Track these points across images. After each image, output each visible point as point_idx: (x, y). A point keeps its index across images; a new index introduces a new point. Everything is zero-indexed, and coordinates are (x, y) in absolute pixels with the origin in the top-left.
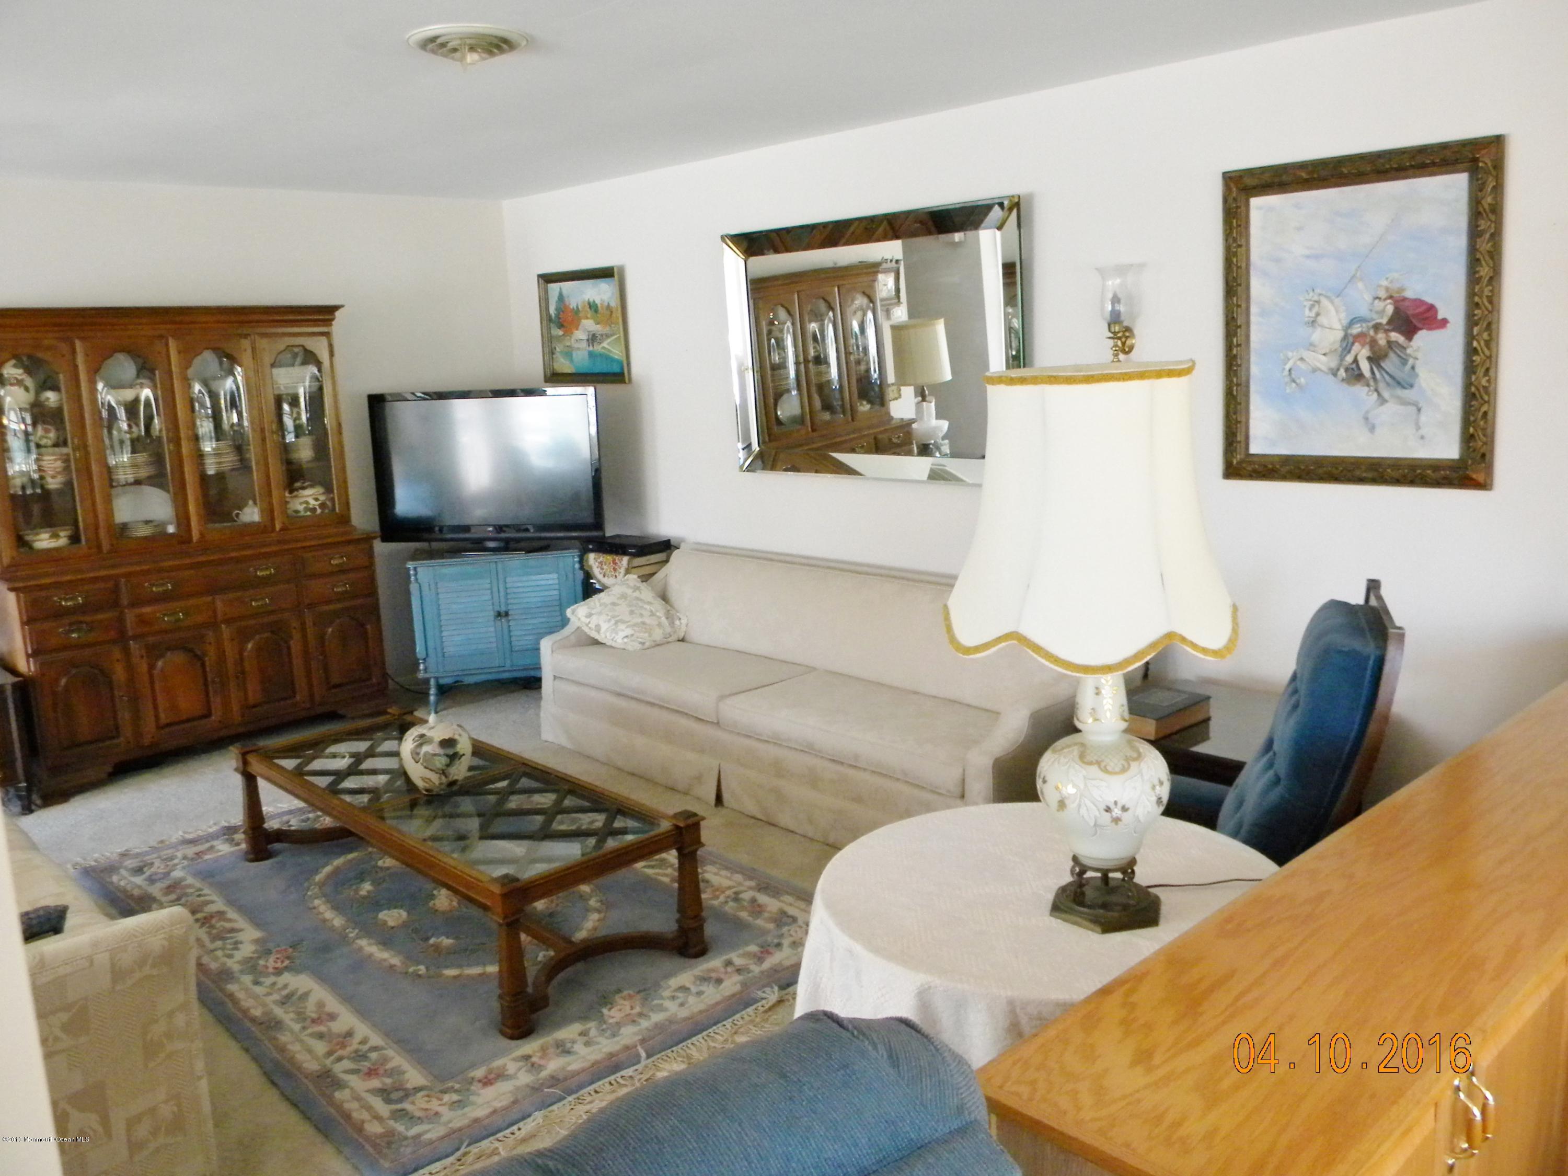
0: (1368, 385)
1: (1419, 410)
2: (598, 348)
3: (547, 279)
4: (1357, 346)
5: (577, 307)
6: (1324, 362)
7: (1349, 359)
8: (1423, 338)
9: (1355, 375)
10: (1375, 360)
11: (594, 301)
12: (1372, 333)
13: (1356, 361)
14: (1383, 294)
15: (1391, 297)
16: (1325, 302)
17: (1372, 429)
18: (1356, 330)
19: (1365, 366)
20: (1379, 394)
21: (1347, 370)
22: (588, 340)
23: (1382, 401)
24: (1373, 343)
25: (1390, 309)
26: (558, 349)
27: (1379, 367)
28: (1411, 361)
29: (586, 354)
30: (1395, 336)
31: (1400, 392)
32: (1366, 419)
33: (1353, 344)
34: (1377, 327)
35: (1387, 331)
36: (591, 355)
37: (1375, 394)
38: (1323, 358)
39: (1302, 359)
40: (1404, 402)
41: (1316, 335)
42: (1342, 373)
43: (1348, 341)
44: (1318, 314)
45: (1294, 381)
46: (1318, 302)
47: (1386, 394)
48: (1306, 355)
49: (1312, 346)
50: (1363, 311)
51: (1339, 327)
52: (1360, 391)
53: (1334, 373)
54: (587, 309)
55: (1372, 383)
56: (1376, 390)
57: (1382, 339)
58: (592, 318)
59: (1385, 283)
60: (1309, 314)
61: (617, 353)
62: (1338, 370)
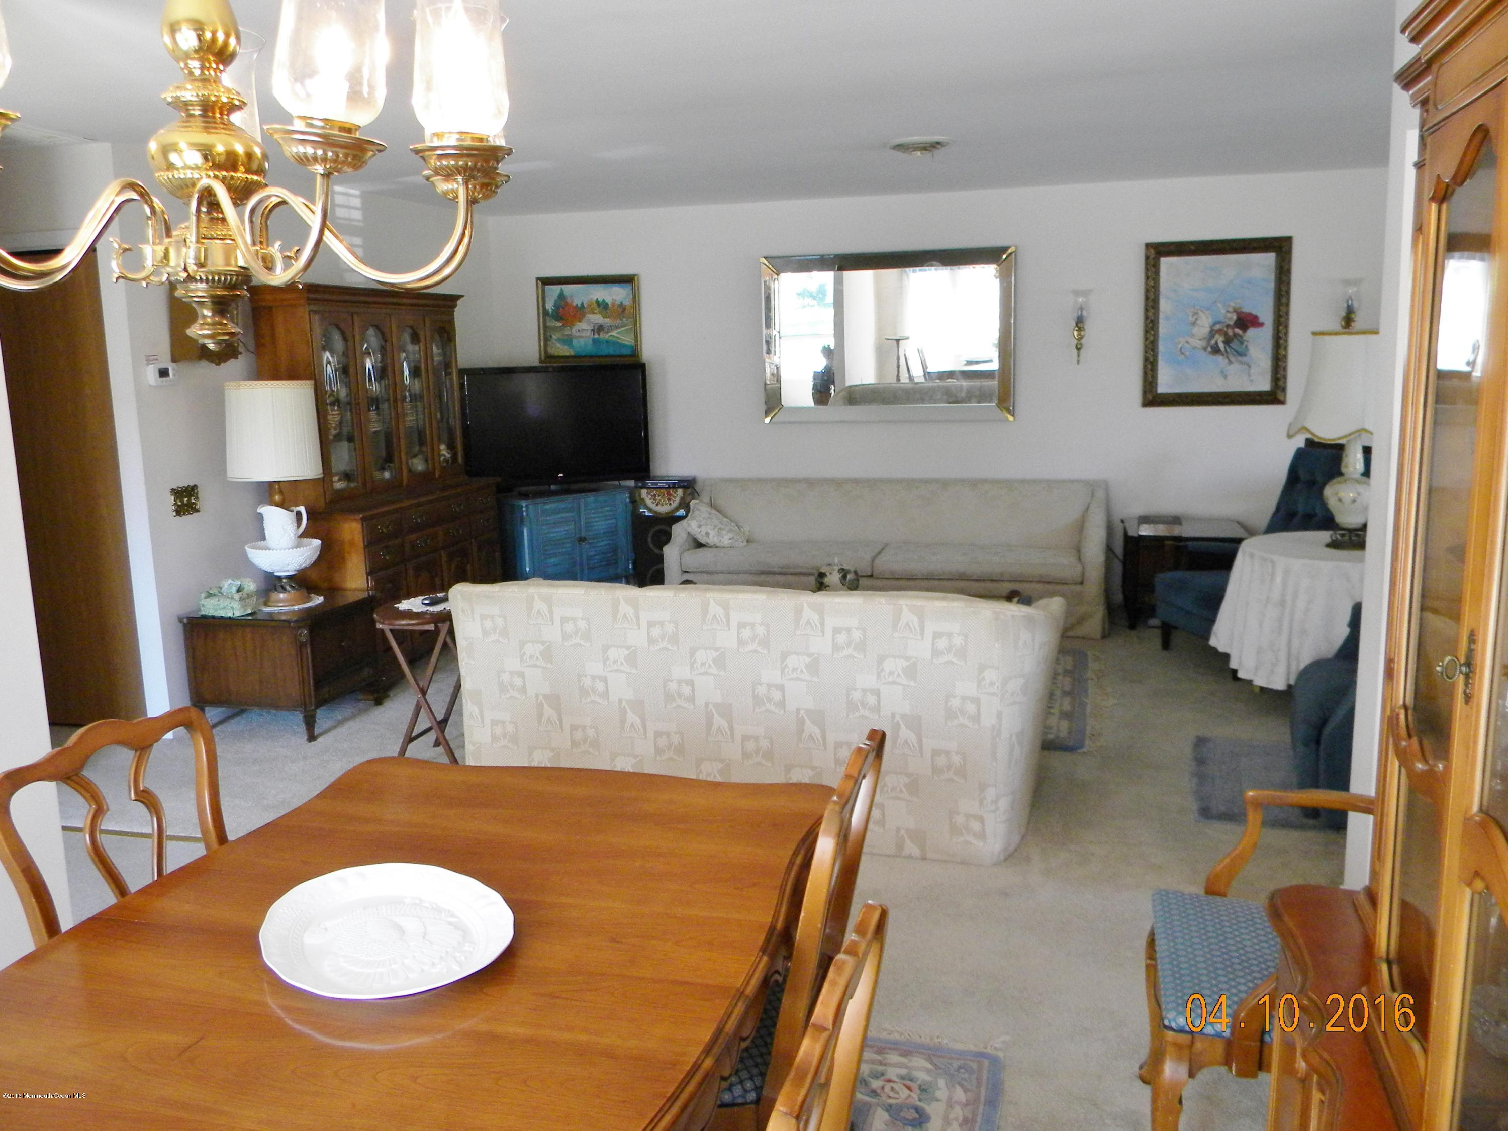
0: (1223, 355)
1: (1249, 367)
2: (604, 336)
3: (546, 282)
4: (1217, 336)
5: (582, 304)
6: (1199, 344)
7: (1213, 342)
8: (1252, 332)
9: (1216, 351)
10: (1227, 342)
11: (604, 300)
12: (1225, 329)
13: (1217, 343)
14: (1231, 309)
15: (1235, 311)
16: (1200, 313)
17: (1225, 377)
18: (1217, 327)
19: (1221, 346)
20: (1229, 360)
21: (1212, 348)
22: (593, 330)
23: (1230, 363)
24: (1226, 334)
25: (1235, 317)
26: (554, 337)
27: (1230, 347)
28: (1245, 343)
29: (591, 341)
30: (1237, 331)
31: (1240, 358)
32: (1222, 372)
33: (1215, 334)
34: (1228, 326)
35: (1233, 328)
36: (595, 341)
37: (1227, 360)
38: (1198, 341)
39: (1187, 342)
40: (1241, 363)
41: (1195, 330)
42: (1209, 349)
43: (1212, 333)
44: (1197, 319)
45: (1183, 354)
46: (1197, 313)
47: (1232, 359)
48: (1191, 340)
49: (1193, 336)
50: (1222, 318)
51: (1207, 325)
52: (1219, 358)
53: (1205, 349)
54: (595, 305)
55: (1225, 354)
56: (1228, 358)
57: (1230, 332)
58: (600, 313)
59: (1232, 304)
60: (1192, 319)
61: (628, 340)
62: (1207, 348)
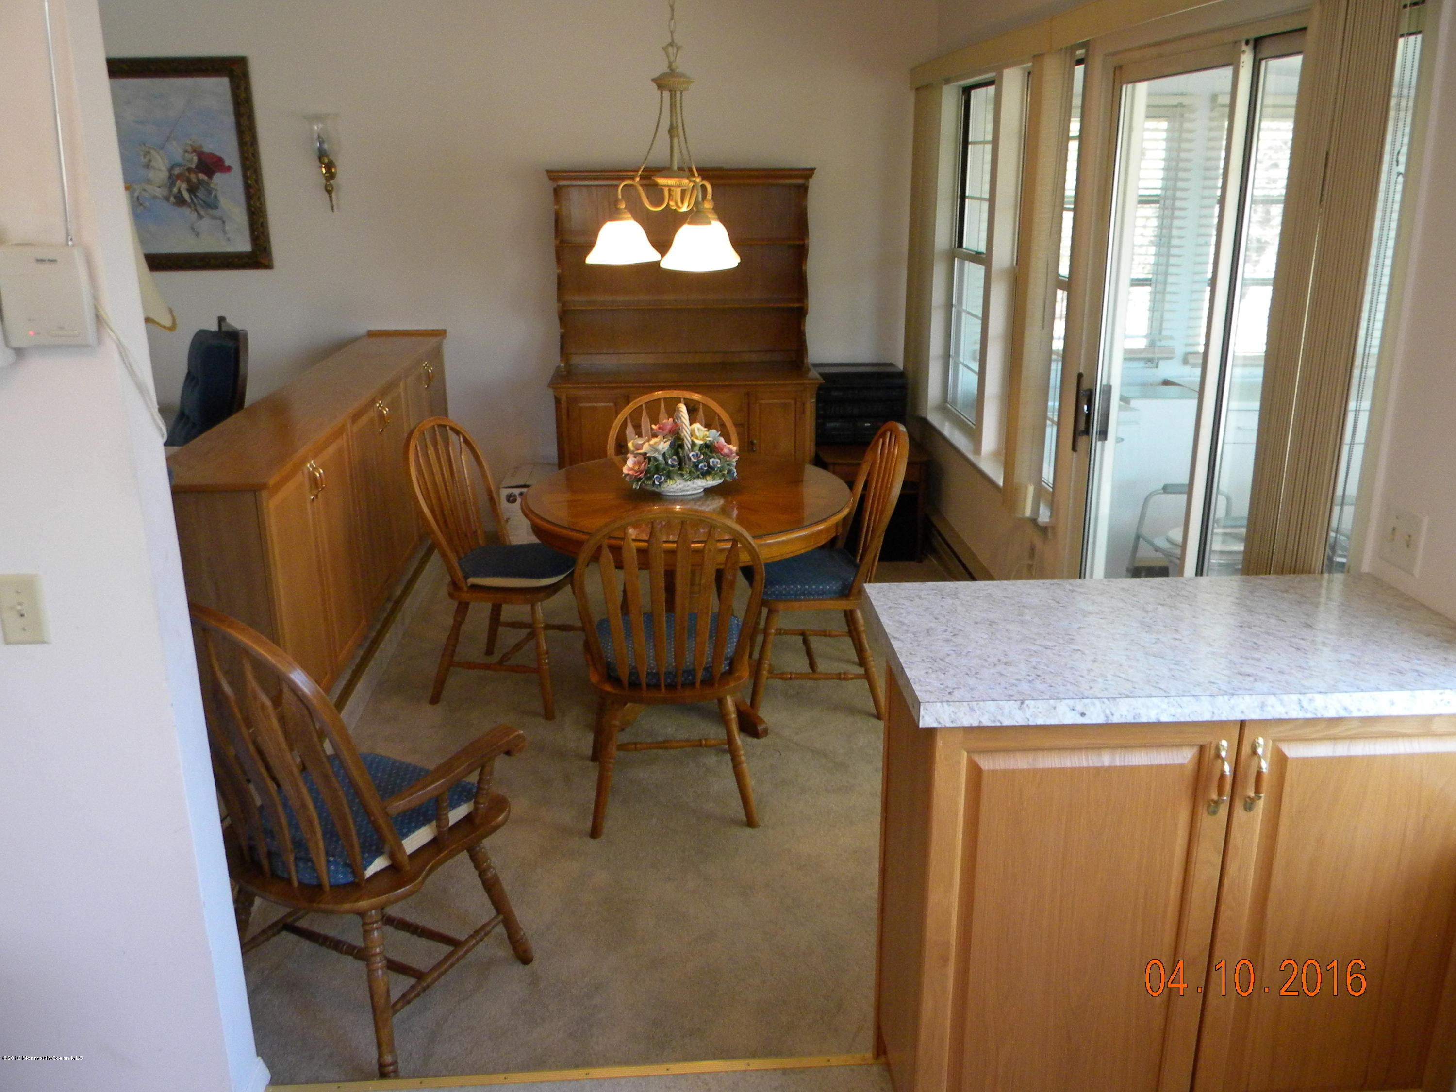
0: (190, 206)
1: (224, 222)
4: (179, 182)
6: (159, 192)
7: (175, 190)
8: (218, 179)
9: (180, 201)
10: (192, 190)
12: (187, 174)
13: (179, 191)
14: (190, 149)
15: (194, 151)
16: (153, 153)
17: (198, 235)
18: (176, 171)
19: (186, 195)
20: (199, 214)
21: (175, 197)
23: (200, 217)
24: (189, 181)
25: (195, 159)
27: (196, 196)
28: (214, 193)
30: (201, 176)
31: (210, 211)
32: (193, 228)
33: (176, 180)
34: (189, 170)
35: (196, 173)
37: (196, 213)
38: (159, 190)
39: (144, 190)
40: (214, 218)
41: (151, 175)
42: (172, 199)
43: (172, 179)
44: (150, 161)
45: (141, 204)
46: (149, 152)
47: (202, 213)
48: (149, 188)
49: (149, 181)
50: (179, 159)
51: (164, 169)
52: (186, 211)
53: (167, 199)
55: (192, 205)
56: (196, 210)
57: (193, 177)
59: (190, 142)
60: (144, 160)
62: (169, 197)
